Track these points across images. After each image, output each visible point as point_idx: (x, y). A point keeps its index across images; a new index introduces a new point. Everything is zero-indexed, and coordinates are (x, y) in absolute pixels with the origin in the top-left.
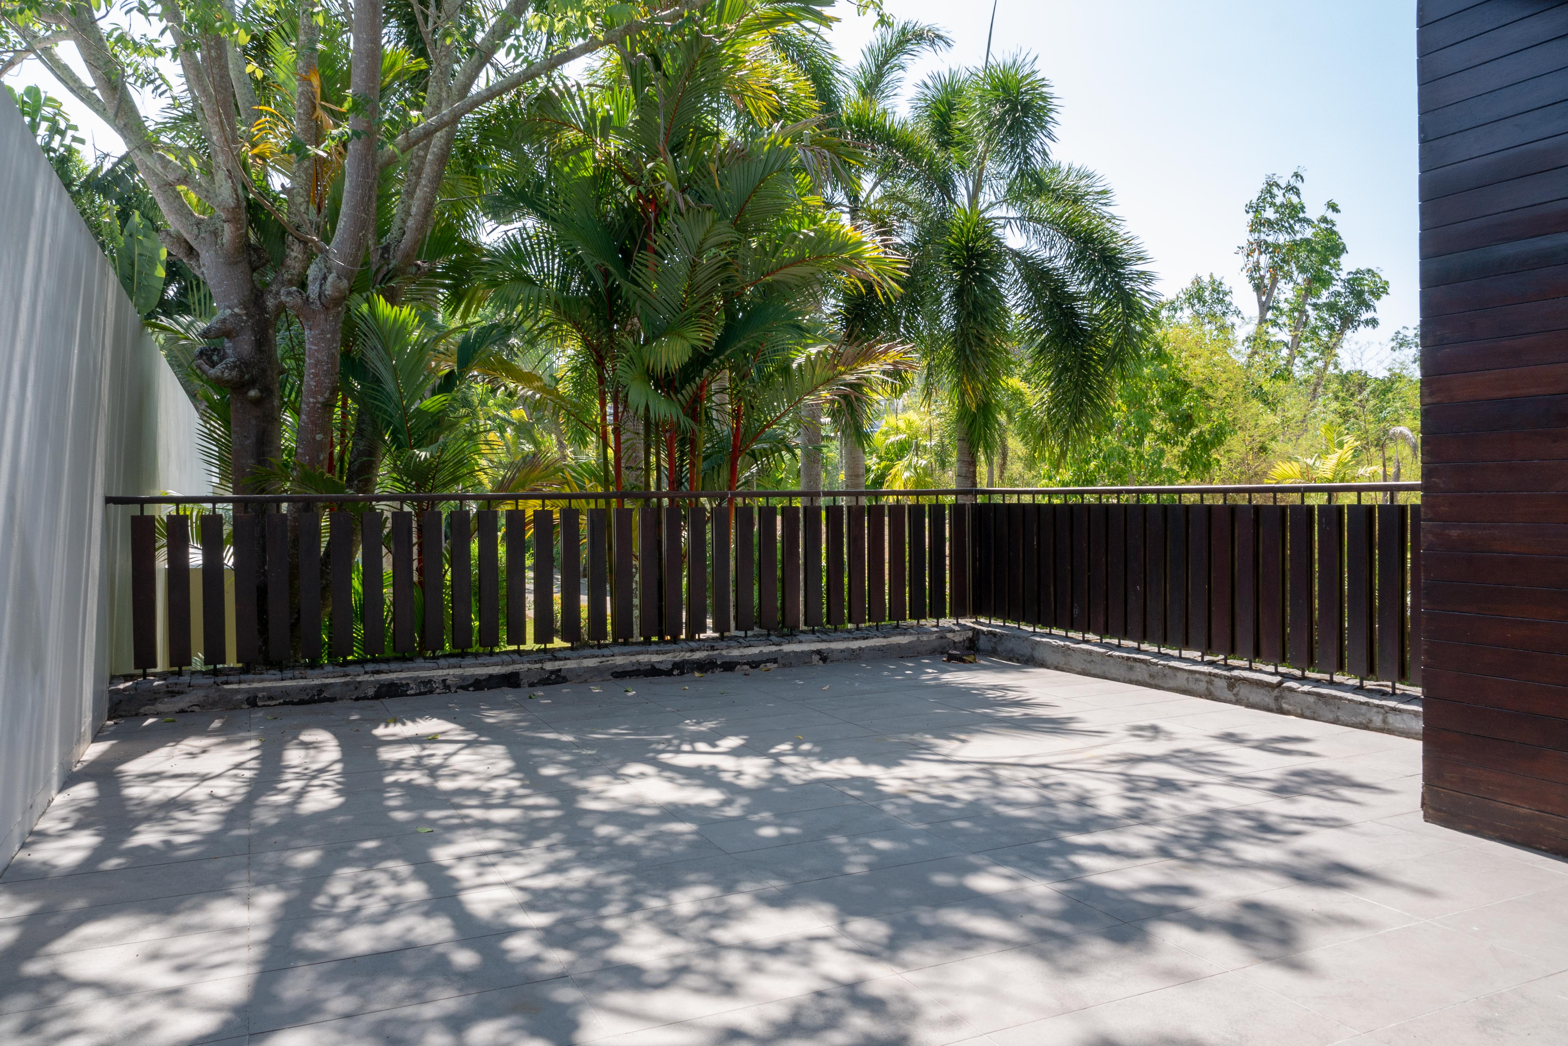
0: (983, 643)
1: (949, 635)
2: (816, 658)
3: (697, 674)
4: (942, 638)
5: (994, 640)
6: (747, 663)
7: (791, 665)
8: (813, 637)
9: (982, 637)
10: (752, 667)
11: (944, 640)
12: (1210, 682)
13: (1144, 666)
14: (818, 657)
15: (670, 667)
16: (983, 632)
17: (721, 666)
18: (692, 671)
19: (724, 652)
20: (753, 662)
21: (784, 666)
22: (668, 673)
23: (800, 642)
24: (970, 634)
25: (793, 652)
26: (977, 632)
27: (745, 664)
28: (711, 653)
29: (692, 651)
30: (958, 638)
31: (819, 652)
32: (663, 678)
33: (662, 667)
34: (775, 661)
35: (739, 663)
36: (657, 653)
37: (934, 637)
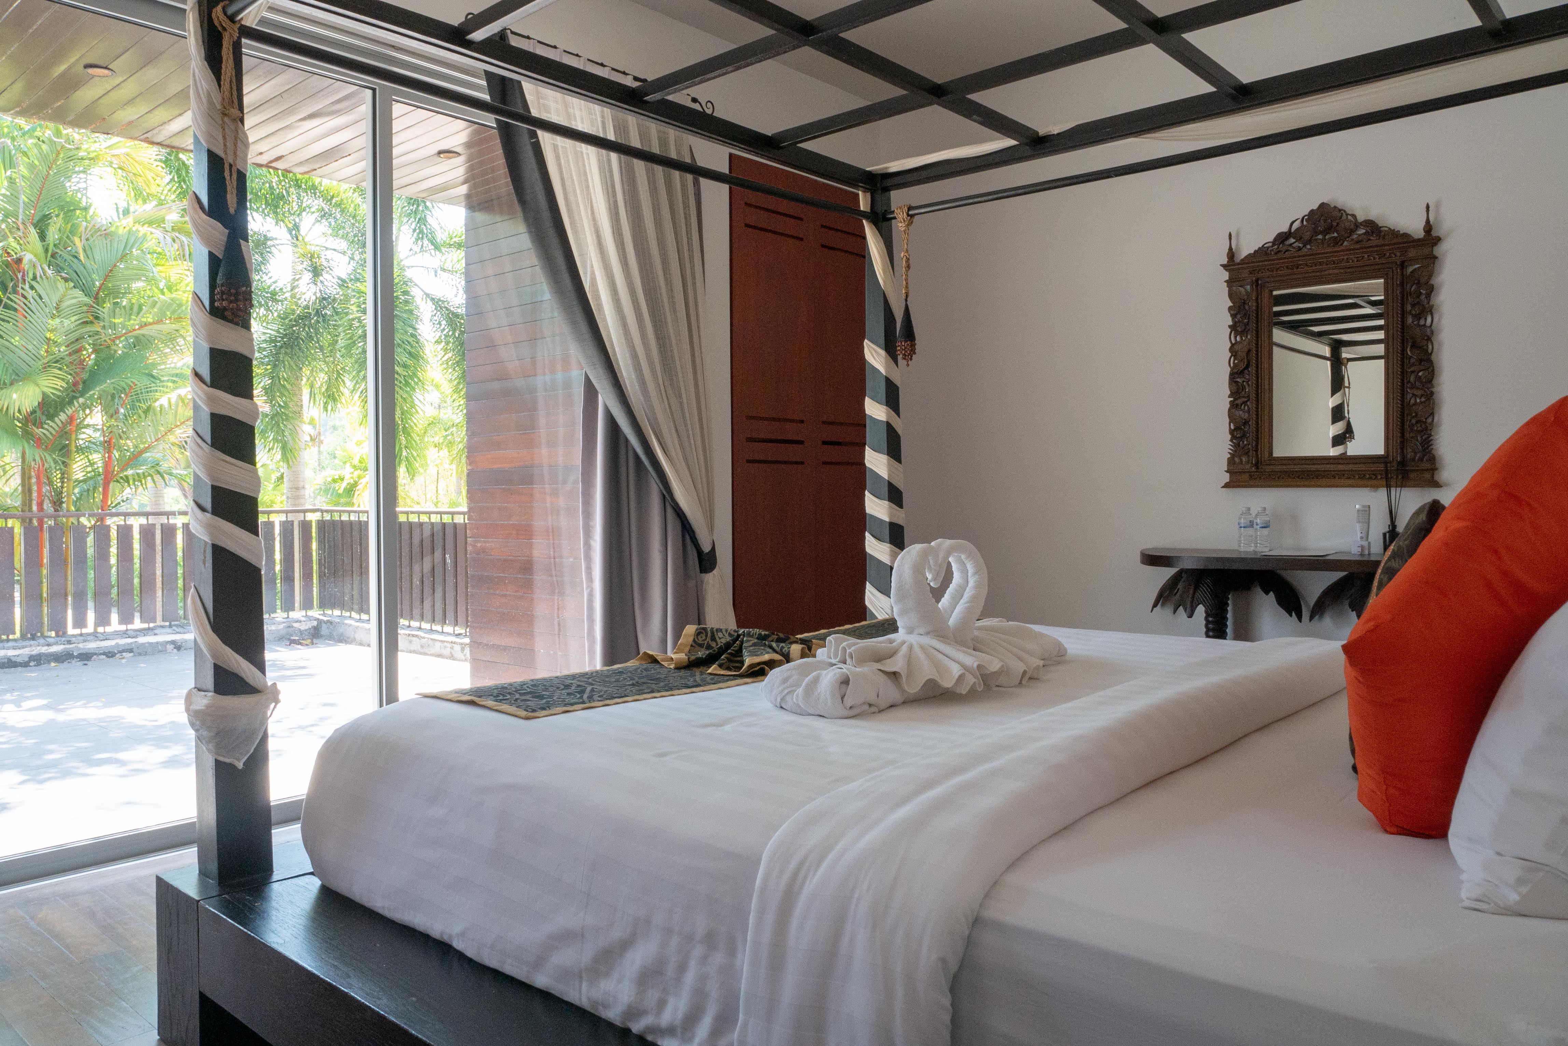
0: (324, 630)
1: (296, 625)
2: (170, 647)
3: (53, 664)
4: (289, 627)
5: (331, 627)
6: (104, 654)
7: (146, 654)
8: (169, 630)
9: (324, 625)
10: (108, 657)
11: (291, 629)
12: (452, 648)
13: (418, 640)
14: (172, 646)
15: (27, 659)
16: (324, 621)
17: (77, 657)
18: (49, 662)
19: (81, 646)
20: (109, 652)
21: (140, 654)
22: (25, 665)
23: (155, 634)
24: (315, 623)
25: (149, 643)
26: (320, 622)
27: (101, 654)
28: (68, 646)
29: (49, 645)
30: (303, 627)
31: (173, 642)
32: (20, 669)
33: (19, 660)
34: (131, 651)
35: (96, 654)
36: (14, 648)
37: (281, 626)
